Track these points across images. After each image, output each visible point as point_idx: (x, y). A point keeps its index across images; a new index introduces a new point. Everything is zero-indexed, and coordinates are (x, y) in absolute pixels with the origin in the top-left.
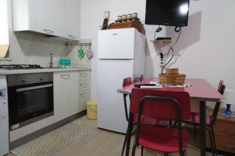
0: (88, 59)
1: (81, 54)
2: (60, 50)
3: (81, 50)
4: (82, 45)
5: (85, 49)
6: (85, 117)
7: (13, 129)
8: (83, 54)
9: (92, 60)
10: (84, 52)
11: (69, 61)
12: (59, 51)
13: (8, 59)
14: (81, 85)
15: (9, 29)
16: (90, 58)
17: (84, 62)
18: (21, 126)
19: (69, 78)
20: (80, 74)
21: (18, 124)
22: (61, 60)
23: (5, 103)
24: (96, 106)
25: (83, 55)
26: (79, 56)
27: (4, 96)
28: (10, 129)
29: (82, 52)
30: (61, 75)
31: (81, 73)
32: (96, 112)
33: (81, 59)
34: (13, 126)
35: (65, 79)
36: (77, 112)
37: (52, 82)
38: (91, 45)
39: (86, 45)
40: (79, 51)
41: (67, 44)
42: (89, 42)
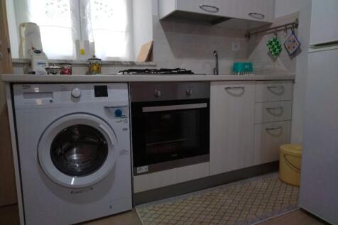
0: (288, 57)
1: (275, 50)
2: (236, 47)
3: (275, 40)
4: (276, 30)
5: (283, 38)
6: (274, 176)
7: (138, 172)
8: (279, 47)
9: (298, 57)
10: (282, 43)
11: (250, 65)
12: (233, 49)
13: (151, 63)
14: (268, 109)
15: (153, 16)
16: (293, 55)
17: (280, 66)
18: (150, 171)
19: (242, 94)
20: (269, 88)
21: (147, 167)
22: (235, 64)
23: (125, 129)
24: (300, 157)
25: (278, 50)
26: (269, 54)
27: (125, 117)
28: (134, 173)
29: (277, 43)
30: (227, 88)
31: (270, 85)
32: (298, 170)
33: (275, 60)
34: (138, 168)
35: (235, 95)
36: (257, 162)
37: (207, 101)
38: (297, 26)
39: (286, 27)
40: (270, 43)
41: (248, 36)
42: (293, 21)
